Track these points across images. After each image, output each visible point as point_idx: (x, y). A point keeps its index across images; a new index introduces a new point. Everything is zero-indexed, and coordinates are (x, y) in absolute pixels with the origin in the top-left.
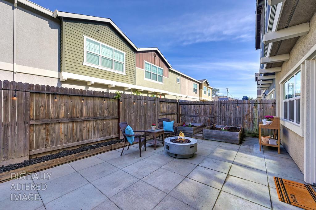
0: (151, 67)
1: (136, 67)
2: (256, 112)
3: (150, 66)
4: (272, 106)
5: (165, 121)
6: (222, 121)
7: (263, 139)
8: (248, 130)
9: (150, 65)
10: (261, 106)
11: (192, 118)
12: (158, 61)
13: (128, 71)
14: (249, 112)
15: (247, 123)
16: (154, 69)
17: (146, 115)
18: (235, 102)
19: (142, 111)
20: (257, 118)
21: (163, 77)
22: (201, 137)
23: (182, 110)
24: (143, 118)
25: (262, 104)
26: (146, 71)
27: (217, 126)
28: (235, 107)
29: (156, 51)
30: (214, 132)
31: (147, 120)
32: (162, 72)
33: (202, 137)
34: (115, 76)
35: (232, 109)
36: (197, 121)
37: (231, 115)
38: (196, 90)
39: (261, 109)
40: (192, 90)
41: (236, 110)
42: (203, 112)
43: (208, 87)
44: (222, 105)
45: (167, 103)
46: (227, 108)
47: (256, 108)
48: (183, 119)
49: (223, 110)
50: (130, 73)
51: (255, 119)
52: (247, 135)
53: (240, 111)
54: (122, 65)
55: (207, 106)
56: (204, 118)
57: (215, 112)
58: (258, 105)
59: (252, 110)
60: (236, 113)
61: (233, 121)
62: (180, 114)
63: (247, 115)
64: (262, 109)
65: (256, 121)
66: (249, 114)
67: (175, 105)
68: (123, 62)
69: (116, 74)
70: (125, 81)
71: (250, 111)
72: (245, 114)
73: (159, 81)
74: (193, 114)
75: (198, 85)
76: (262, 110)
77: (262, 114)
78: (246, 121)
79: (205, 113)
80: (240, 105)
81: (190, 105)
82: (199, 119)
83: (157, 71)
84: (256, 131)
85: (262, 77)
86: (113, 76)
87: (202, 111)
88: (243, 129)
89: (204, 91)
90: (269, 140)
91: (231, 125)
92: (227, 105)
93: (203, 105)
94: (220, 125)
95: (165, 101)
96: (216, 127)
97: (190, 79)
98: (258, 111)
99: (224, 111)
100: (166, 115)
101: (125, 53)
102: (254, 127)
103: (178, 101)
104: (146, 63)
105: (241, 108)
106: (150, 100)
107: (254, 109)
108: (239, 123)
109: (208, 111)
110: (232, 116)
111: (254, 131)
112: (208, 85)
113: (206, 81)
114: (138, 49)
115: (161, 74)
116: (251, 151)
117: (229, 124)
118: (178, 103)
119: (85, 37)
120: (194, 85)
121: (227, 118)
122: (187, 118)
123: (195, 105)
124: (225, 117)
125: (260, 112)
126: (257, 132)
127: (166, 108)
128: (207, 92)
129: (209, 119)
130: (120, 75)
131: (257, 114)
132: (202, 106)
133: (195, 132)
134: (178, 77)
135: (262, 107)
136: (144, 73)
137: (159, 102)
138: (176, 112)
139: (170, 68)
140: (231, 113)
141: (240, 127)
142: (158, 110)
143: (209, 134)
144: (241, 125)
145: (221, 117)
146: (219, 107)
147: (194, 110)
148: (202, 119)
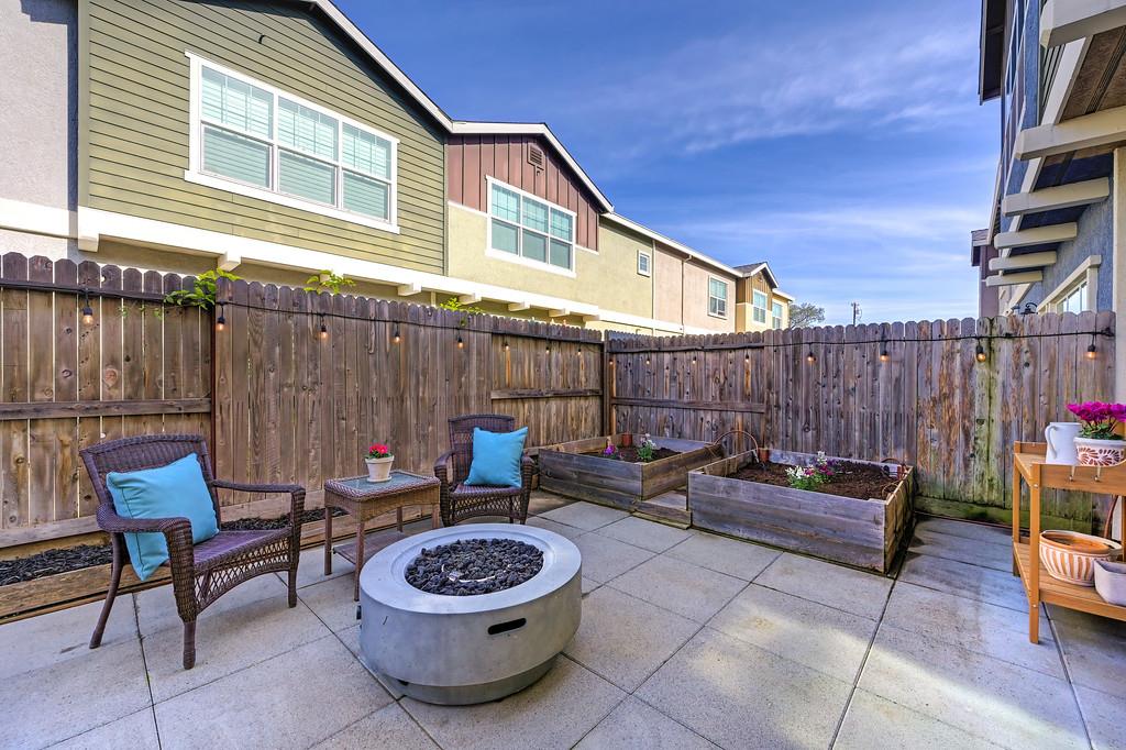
0: (519, 206)
1: (450, 203)
2: (991, 382)
3: (515, 200)
4: (1092, 349)
5: (481, 429)
6: (805, 430)
7: (1053, 556)
8: (942, 479)
9: (517, 196)
10: (1018, 351)
11: (666, 412)
12: (553, 181)
13: (410, 216)
14: (951, 385)
15: (935, 444)
16: (532, 211)
17: (402, 397)
18: (870, 332)
19: (375, 379)
20: (996, 416)
21: (575, 246)
22: (677, 513)
23: (620, 379)
24: (386, 411)
25: (1024, 341)
26: (495, 221)
27: (777, 455)
28: (874, 362)
29: (540, 139)
30: (746, 492)
31: (414, 421)
32: (570, 225)
33: (685, 517)
34: (348, 235)
35: (856, 371)
36: (687, 430)
37: (851, 399)
38: (722, 305)
39: (1017, 365)
40: (705, 307)
41: (875, 374)
42: (712, 384)
43: (774, 294)
44: (805, 349)
45: (543, 345)
46: (831, 362)
47: (989, 360)
48: (625, 420)
49: (808, 375)
50: (417, 226)
51: (981, 422)
52: (935, 508)
53: (898, 380)
54: (382, 192)
55: (731, 355)
56: (716, 415)
57: (770, 386)
58: (1005, 349)
59: (967, 371)
60: (874, 393)
61: (862, 430)
62: (612, 397)
63: (934, 400)
64: (1027, 364)
65: (989, 435)
66: (949, 396)
67: (587, 357)
68: (389, 177)
69: (350, 227)
70: (395, 259)
71: (957, 381)
72: (926, 395)
73: (554, 262)
74: (667, 398)
75: (732, 284)
76: (1027, 372)
77: (1026, 394)
78: (929, 431)
79: (721, 390)
80: (900, 350)
81: (654, 356)
82: (696, 418)
83: (546, 223)
84: (991, 486)
85: (1012, 235)
86: (335, 234)
87: (707, 384)
88: (915, 474)
89: (756, 309)
90: (1098, 570)
91: (851, 450)
92: (827, 351)
93: (711, 350)
94: (794, 449)
95: (526, 333)
96: (773, 459)
97: (696, 261)
98: (999, 378)
99: (812, 378)
100: (536, 399)
101: (394, 141)
102: (977, 466)
103: (603, 340)
104: (495, 187)
105: (902, 362)
106: (431, 322)
107: (977, 368)
108: (891, 441)
109: (737, 380)
110: (856, 406)
111: (975, 490)
112: (772, 285)
113: (764, 272)
114: (455, 124)
115: (566, 234)
116: (966, 638)
117: (838, 445)
118: (601, 346)
119: (197, 62)
120: (712, 285)
121: (828, 414)
122: (643, 412)
123: (678, 355)
124: (817, 412)
125: (1014, 384)
126: (994, 496)
127: (538, 365)
128: (767, 312)
129: (739, 418)
130: (370, 232)
131: (997, 392)
132: (710, 356)
133: (652, 484)
134: (645, 250)
135: (1025, 357)
136: (485, 229)
137: (487, 336)
138: (593, 385)
139: (606, 211)
140: (849, 393)
141: (895, 462)
142: (479, 373)
143: (719, 503)
144: (901, 455)
145: (796, 413)
146: (791, 358)
147: (673, 379)
148: (709, 418)
